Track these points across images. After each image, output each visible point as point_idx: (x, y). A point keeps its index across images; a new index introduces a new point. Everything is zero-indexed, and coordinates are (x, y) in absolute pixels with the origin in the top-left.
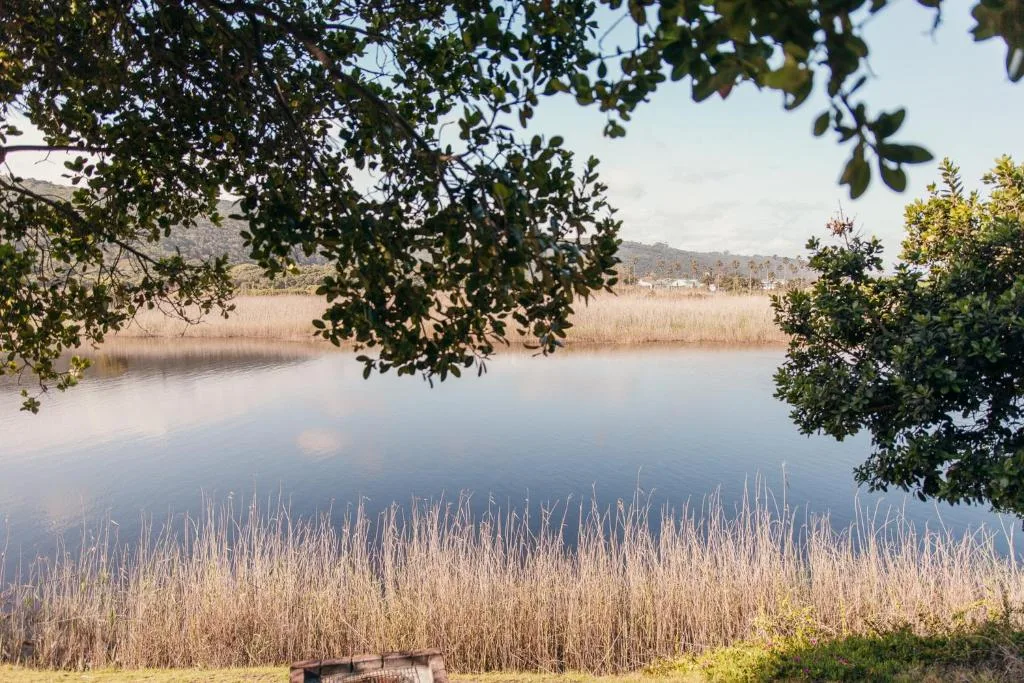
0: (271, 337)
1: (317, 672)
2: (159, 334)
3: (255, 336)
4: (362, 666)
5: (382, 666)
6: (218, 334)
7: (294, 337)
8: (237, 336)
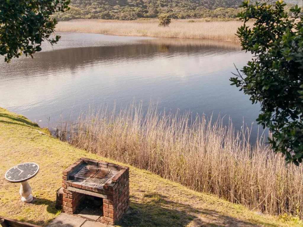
0: (220, 39)
1: (87, 163)
2: (178, 37)
3: (213, 39)
4: (101, 165)
5: (107, 167)
6: (199, 37)
7: (229, 40)
8: (206, 39)
